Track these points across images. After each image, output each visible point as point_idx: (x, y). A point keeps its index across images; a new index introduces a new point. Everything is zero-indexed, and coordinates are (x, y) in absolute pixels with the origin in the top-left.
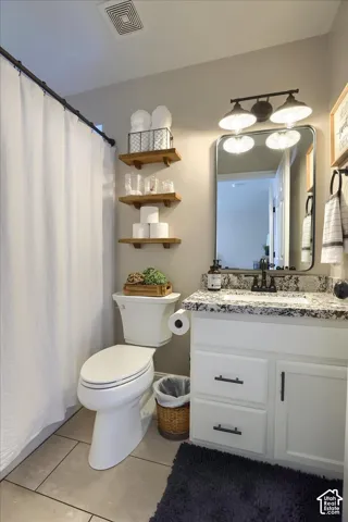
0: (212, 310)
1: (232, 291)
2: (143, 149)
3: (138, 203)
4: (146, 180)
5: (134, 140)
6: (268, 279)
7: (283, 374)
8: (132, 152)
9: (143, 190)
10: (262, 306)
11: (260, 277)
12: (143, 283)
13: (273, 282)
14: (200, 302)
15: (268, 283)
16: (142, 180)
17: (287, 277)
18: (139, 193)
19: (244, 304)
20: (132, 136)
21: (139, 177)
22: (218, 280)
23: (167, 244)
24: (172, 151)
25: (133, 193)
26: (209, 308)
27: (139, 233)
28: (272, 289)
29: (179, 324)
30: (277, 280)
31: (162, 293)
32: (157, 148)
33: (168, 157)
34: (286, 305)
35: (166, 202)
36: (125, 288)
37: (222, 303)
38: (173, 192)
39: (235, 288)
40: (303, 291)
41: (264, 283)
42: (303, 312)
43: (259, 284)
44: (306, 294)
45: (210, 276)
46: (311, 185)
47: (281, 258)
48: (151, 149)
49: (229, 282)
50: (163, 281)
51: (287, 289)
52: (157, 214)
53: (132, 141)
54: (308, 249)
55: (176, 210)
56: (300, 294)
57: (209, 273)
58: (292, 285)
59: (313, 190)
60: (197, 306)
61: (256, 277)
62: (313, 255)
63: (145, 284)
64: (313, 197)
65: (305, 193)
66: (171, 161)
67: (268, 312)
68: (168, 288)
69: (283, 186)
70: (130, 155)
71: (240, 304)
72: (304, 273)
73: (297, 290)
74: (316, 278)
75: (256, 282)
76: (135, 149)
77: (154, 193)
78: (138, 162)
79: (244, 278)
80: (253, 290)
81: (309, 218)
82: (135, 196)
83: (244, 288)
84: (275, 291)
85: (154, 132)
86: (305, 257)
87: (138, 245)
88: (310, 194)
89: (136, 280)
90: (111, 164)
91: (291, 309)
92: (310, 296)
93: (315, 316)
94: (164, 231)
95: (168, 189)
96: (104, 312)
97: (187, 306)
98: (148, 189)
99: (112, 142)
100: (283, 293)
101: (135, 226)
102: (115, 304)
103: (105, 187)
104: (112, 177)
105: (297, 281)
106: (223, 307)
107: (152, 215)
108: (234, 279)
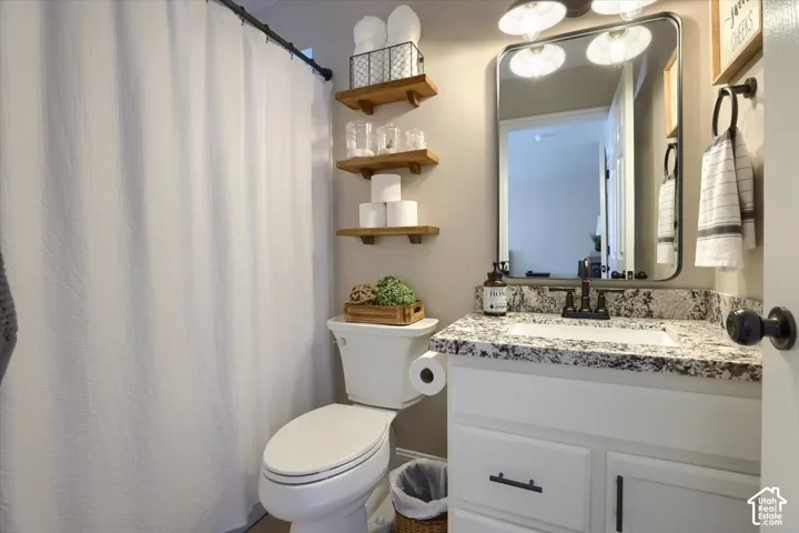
0: (484, 354)
1: (528, 315)
2: (373, 81)
3: (368, 170)
4: (379, 131)
5: (360, 66)
6: (593, 295)
7: (620, 481)
8: (356, 87)
9: (374, 148)
10: (578, 348)
11: (579, 292)
12: (374, 302)
13: (602, 302)
14: (463, 338)
15: (593, 303)
16: (374, 132)
17: (629, 291)
18: (369, 153)
19: (543, 345)
20: (356, 61)
21: (369, 127)
22: (500, 298)
23: (416, 236)
24: (421, 78)
25: (359, 153)
26: (478, 350)
27: (369, 219)
28: (600, 313)
29: (427, 376)
30: (610, 298)
31: (406, 319)
32: (396, 76)
33: (414, 91)
34: (625, 347)
35: (413, 165)
36: (346, 310)
37: (502, 342)
38: (422, 147)
39: (533, 310)
40: (661, 317)
41: (586, 302)
42: (659, 363)
43: (578, 304)
44: (668, 324)
45: (488, 290)
46: (675, 123)
47: (621, 256)
48: (386, 80)
49: (522, 301)
50: (407, 298)
51: (630, 313)
52: (398, 187)
53: (356, 68)
54: (670, 240)
55: (430, 179)
56: (655, 322)
57: (486, 284)
58: (639, 306)
59: (678, 132)
60: (458, 347)
61: (570, 292)
62: (680, 250)
63: (378, 304)
64: (679, 146)
65: (661, 140)
66: (421, 97)
67: (588, 360)
68: (417, 310)
69: (621, 131)
70: (353, 92)
71: (536, 344)
72: (663, 284)
73: (649, 315)
74: (686, 294)
75: (570, 300)
76: (361, 81)
77: (392, 151)
78: (368, 102)
79: (549, 294)
80: (565, 314)
81: (672, 183)
82: (362, 158)
83: (549, 312)
84: (606, 316)
85: (390, 50)
86: (664, 255)
87: (369, 238)
88: (673, 141)
89: (364, 298)
90: (324, 109)
91: (634, 358)
92: (673, 327)
93: (686, 371)
94: (410, 215)
95: (415, 144)
96: (315, 349)
97: (440, 346)
98: (382, 147)
99: (327, 74)
100: (621, 321)
101: (363, 207)
102: (332, 337)
103: (315, 147)
104: (326, 131)
105: (648, 299)
106: (504, 348)
107: (390, 189)
108: (532, 296)
